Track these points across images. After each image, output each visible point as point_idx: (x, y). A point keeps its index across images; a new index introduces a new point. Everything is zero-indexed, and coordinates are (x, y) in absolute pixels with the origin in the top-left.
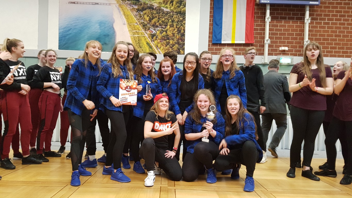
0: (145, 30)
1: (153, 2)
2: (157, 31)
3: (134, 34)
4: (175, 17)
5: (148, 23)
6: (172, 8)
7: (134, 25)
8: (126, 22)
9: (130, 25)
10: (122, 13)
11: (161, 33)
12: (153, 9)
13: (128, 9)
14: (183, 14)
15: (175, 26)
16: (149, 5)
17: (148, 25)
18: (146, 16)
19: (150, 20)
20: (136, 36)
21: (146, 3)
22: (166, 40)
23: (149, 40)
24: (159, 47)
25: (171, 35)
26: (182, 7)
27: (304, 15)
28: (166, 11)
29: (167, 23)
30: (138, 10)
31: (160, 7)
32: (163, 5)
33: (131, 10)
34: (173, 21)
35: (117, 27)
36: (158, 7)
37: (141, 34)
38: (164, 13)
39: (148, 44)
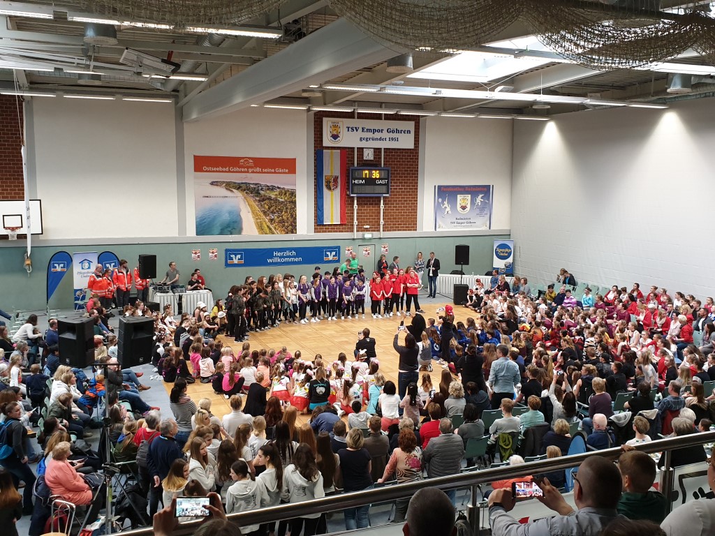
0: (265, 216)
1: (271, 194)
2: (275, 217)
3: (257, 219)
4: (289, 206)
6: (286, 199)
7: (256, 213)
8: (250, 211)
9: (253, 213)
10: (247, 203)
11: (278, 218)
12: (271, 200)
13: (251, 200)
14: (294, 203)
15: (288, 212)
16: (268, 197)
17: (268, 212)
18: (266, 206)
19: (269, 208)
21: (266, 195)
22: (282, 223)
23: (269, 224)
25: (286, 219)
26: (293, 197)
27: (380, 201)
28: (281, 201)
29: (282, 210)
30: (259, 201)
31: (276, 198)
32: (279, 196)
33: (254, 201)
34: (287, 208)
35: (243, 215)
37: (263, 219)
38: (279, 202)
39: (268, 227)
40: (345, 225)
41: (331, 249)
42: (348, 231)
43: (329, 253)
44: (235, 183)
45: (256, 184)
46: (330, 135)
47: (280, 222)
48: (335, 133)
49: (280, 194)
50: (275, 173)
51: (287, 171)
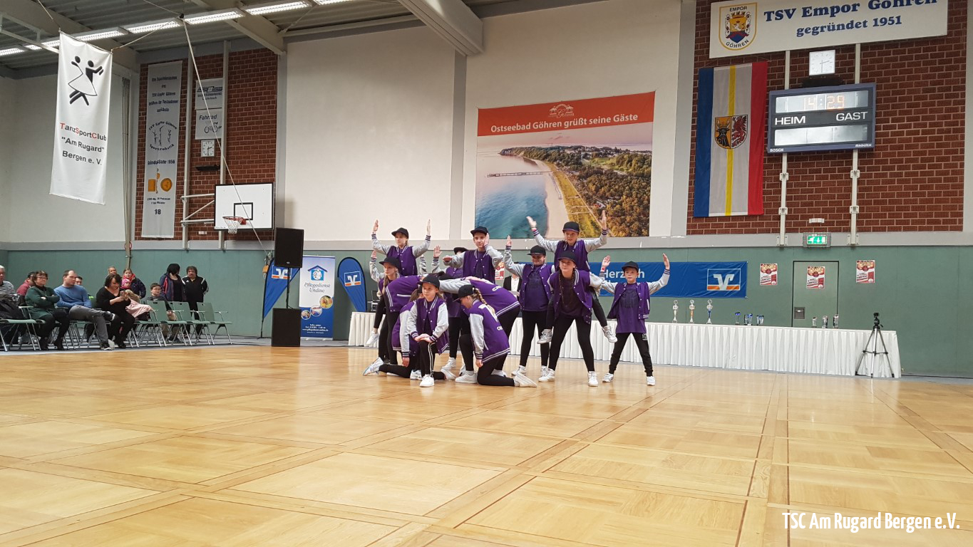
0: (590, 205)
1: (602, 164)
2: (606, 205)
3: (574, 210)
4: (636, 183)
5: (594, 194)
6: (630, 170)
7: (573, 199)
8: (562, 197)
9: (567, 199)
10: (557, 183)
11: (613, 207)
12: (602, 174)
13: (566, 177)
14: (647, 177)
15: (634, 196)
16: (595, 169)
17: (594, 197)
18: (590, 185)
19: (597, 190)
20: (577, 213)
21: (592, 165)
22: (620, 216)
23: (595, 218)
24: (610, 227)
25: (628, 208)
26: (645, 166)
28: (621, 176)
29: (622, 192)
30: (580, 177)
31: (612, 170)
32: (617, 167)
33: (570, 178)
34: (631, 189)
35: (549, 204)
36: (608, 170)
37: (584, 210)
38: (618, 178)
39: (593, 223)
40: (761, 216)
41: (724, 268)
42: (768, 231)
43: (719, 277)
44: (540, 149)
45: (576, 148)
46: (724, 34)
47: (616, 214)
48: (737, 28)
49: (620, 162)
50: (612, 123)
51: (635, 117)
